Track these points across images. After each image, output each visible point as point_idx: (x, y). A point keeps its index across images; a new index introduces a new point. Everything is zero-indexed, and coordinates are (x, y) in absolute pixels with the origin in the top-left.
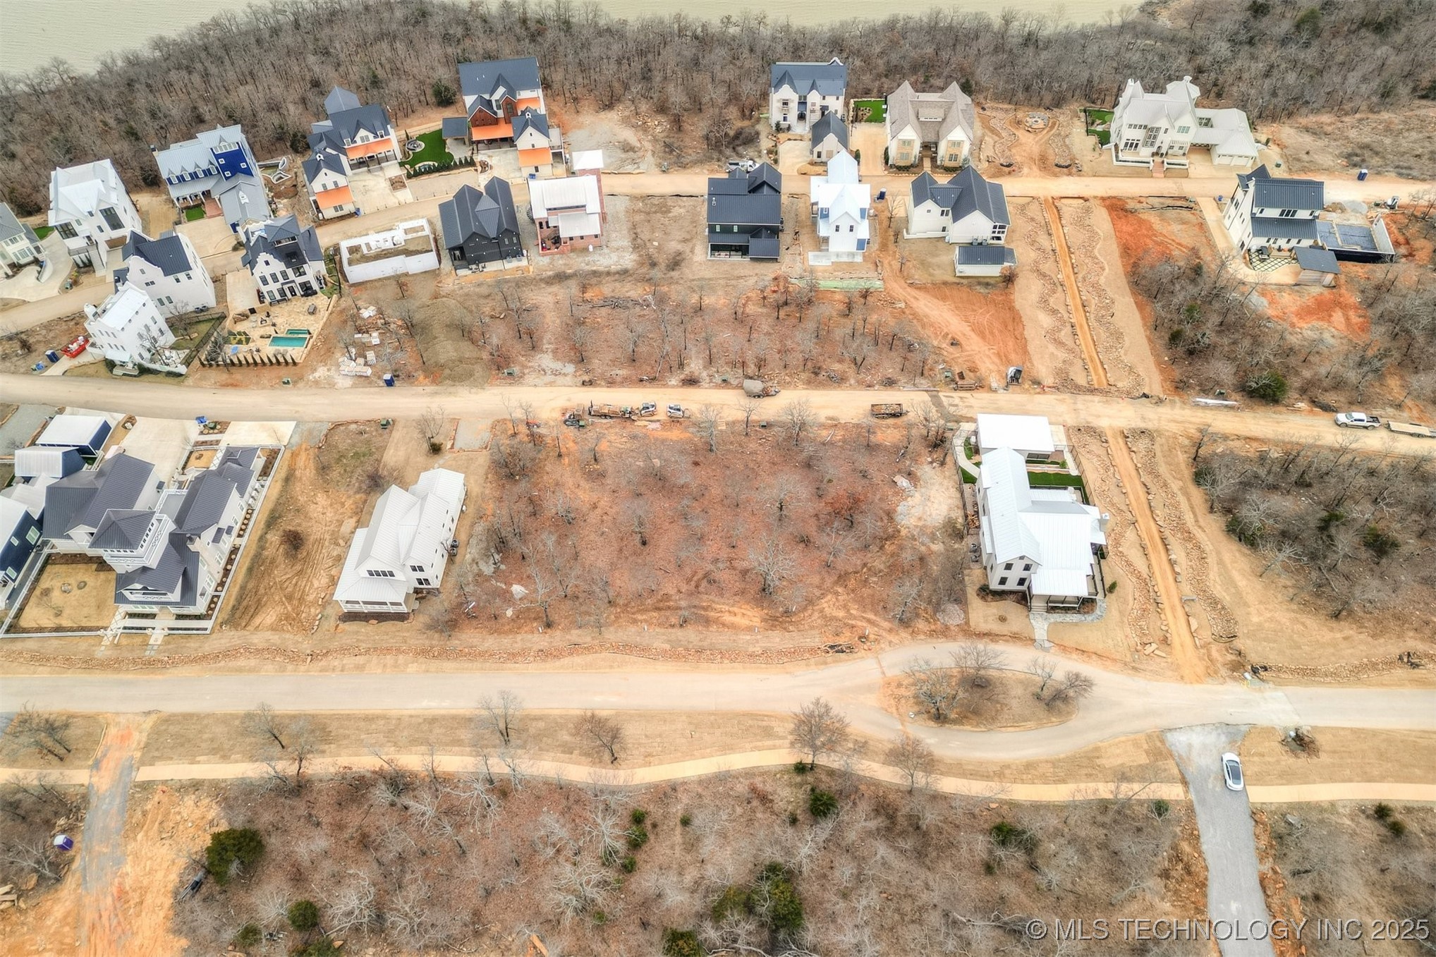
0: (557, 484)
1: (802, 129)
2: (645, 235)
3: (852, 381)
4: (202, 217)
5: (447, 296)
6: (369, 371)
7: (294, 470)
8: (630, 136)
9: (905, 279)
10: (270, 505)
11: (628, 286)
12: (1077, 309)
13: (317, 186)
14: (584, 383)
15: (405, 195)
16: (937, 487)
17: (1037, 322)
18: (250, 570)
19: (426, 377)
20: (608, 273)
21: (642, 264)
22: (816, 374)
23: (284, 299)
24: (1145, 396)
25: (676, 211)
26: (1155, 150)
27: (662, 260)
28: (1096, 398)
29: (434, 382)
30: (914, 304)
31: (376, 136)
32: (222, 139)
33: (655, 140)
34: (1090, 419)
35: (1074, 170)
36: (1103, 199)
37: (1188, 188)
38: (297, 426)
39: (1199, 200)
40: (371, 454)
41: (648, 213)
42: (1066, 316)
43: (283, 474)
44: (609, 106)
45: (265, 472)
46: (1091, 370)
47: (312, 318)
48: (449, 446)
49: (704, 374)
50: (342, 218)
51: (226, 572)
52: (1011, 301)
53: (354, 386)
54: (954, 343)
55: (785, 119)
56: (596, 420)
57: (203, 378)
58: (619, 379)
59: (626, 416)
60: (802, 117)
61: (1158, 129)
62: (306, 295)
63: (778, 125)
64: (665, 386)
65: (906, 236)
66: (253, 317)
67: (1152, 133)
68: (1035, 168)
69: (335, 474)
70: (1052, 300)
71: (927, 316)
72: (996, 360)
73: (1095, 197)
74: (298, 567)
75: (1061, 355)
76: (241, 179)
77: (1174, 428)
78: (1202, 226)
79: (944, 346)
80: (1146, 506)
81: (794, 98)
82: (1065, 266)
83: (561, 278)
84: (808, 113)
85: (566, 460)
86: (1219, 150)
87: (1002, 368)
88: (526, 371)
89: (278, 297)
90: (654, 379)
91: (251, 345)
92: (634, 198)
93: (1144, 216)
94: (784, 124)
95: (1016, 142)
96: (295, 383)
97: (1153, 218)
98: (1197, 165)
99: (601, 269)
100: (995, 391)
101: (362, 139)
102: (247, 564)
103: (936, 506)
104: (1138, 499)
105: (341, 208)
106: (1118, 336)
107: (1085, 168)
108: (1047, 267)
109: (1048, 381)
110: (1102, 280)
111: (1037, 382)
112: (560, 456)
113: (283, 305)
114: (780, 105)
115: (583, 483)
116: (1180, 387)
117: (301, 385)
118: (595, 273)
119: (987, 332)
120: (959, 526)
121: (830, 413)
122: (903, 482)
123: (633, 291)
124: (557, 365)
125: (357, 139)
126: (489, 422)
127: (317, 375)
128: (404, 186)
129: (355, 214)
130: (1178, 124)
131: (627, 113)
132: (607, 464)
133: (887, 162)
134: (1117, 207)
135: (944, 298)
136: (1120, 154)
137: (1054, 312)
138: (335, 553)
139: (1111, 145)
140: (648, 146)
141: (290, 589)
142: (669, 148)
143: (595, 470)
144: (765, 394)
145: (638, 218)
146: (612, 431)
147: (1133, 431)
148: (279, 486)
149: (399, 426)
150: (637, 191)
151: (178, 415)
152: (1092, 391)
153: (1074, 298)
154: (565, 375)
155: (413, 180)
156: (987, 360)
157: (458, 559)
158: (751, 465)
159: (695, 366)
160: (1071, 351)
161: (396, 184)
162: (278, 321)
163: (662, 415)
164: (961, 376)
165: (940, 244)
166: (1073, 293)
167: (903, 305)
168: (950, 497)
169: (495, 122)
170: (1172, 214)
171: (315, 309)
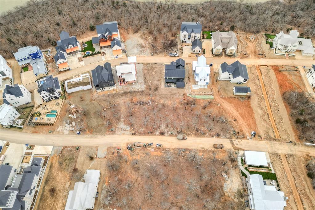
0: (126, 172)
1: (189, 42)
2: (148, 78)
3: (208, 134)
4: (28, 70)
5: (94, 100)
6: (73, 129)
7: (53, 163)
8: (142, 42)
9: (220, 95)
10: (46, 176)
11: (144, 97)
12: (268, 107)
13: (58, 63)
14: (132, 134)
15: (82, 63)
16: (234, 177)
17: (258, 112)
18: (41, 199)
19: (89, 131)
20: (138, 92)
21: (147, 89)
22: (197, 131)
23: (50, 100)
24: (291, 142)
25: (156, 69)
26: (286, 51)
27: (153, 88)
28: (277, 143)
29: (91, 133)
30: (223, 104)
31: (74, 46)
32: (31, 51)
33: (149, 44)
34: (276, 150)
35: (264, 56)
36: (272, 66)
37: (296, 63)
38: (53, 148)
39: (299, 67)
40: (74, 159)
41: (148, 70)
42: (266, 110)
43: (49, 165)
44: (136, 31)
45: (44, 164)
46: (275, 132)
47: (58, 106)
48: (95, 157)
49: (166, 130)
50: (66, 71)
51: (34, 200)
52: (250, 104)
53: (69, 134)
54: (235, 120)
55: (184, 39)
56: (136, 147)
57: (27, 129)
58: (142, 132)
59: (145, 147)
60: (189, 38)
61: (288, 46)
62: (56, 99)
63: (183, 41)
64: (155, 135)
65: (219, 80)
66: (41, 106)
67: (286, 47)
68: (253, 55)
69: (64, 166)
70: (261, 104)
71: (227, 109)
72: (247, 127)
73: (270, 66)
74: (54, 199)
75: (266, 125)
76: (38, 60)
77: (300, 154)
78: (300, 76)
79: (232, 121)
80: (295, 185)
81: (187, 34)
82: (264, 91)
83: (125, 93)
84: (191, 38)
85: (128, 163)
86: (304, 52)
87: (249, 130)
88: (116, 129)
89: (48, 100)
90: (152, 133)
91: (41, 116)
92: (144, 64)
93: (284, 73)
94: (184, 41)
95: (247, 46)
96: (53, 132)
97: (286, 73)
98: (298, 56)
99: (136, 90)
100: (248, 139)
101: (70, 47)
102: (40, 197)
103: (234, 184)
104: (292, 182)
105: (65, 68)
106: (281, 118)
107: (267, 56)
108: (259, 92)
109: (263, 136)
110: (275, 97)
111: (259, 136)
112: (126, 161)
113: (50, 102)
114: (183, 36)
115: (133, 172)
116: (300, 138)
117: (54, 133)
118: (134, 92)
119: (244, 116)
120: (242, 192)
121: (202, 146)
122: (225, 176)
123: (145, 99)
124: (125, 127)
125: (69, 47)
126: (106, 148)
127: (59, 129)
128: (82, 60)
129: (69, 70)
130: (293, 45)
131: (141, 34)
132: (140, 165)
133: (212, 53)
134: (276, 69)
135: (231, 103)
136: (277, 51)
137: (262, 109)
138: (64, 195)
139: (274, 48)
140: (147, 45)
141: (51, 207)
142: (153, 46)
143: (136, 167)
144: (183, 139)
145: (146, 72)
146: (141, 151)
147: (288, 155)
148: (48, 169)
149: (82, 148)
150: (145, 62)
151: (21, 143)
152: (275, 140)
153: (267, 104)
154: (127, 131)
155: (85, 58)
156: (245, 127)
157: (98, 198)
158: (181, 167)
159: (163, 127)
160: (268, 124)
161: (80, 60)
162: (48, 107)
163: (154, 146)
164: (238, 133)
165: (229, 83)
166: (267, 102)
167: (220, 105)
168: (239, 181)
169: (106, 41)
170: (292, 72)
171: (58, 103)
